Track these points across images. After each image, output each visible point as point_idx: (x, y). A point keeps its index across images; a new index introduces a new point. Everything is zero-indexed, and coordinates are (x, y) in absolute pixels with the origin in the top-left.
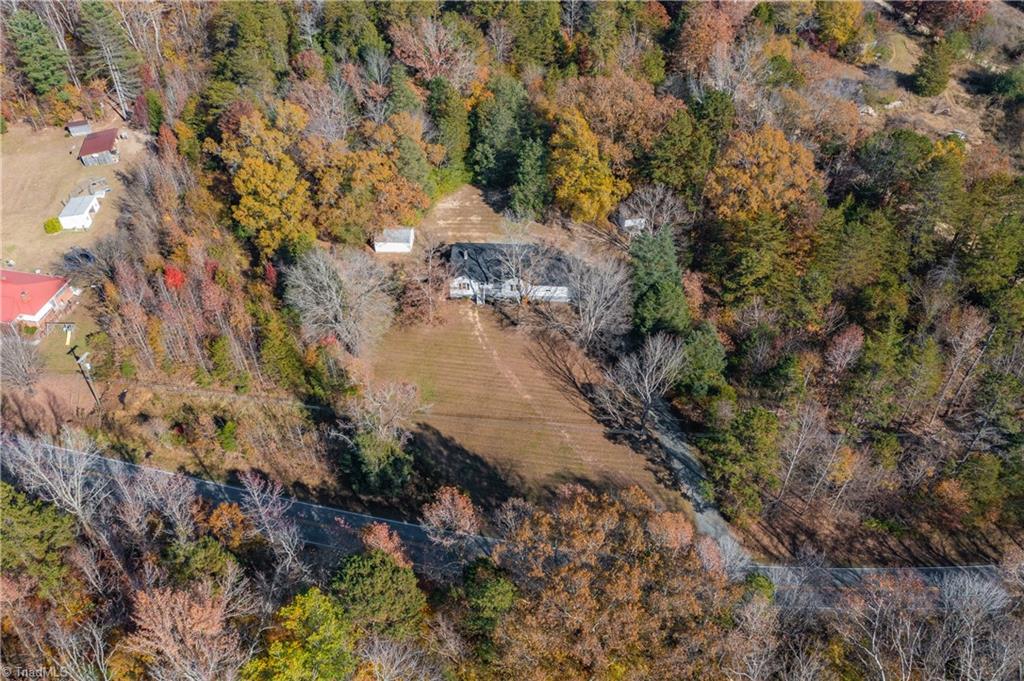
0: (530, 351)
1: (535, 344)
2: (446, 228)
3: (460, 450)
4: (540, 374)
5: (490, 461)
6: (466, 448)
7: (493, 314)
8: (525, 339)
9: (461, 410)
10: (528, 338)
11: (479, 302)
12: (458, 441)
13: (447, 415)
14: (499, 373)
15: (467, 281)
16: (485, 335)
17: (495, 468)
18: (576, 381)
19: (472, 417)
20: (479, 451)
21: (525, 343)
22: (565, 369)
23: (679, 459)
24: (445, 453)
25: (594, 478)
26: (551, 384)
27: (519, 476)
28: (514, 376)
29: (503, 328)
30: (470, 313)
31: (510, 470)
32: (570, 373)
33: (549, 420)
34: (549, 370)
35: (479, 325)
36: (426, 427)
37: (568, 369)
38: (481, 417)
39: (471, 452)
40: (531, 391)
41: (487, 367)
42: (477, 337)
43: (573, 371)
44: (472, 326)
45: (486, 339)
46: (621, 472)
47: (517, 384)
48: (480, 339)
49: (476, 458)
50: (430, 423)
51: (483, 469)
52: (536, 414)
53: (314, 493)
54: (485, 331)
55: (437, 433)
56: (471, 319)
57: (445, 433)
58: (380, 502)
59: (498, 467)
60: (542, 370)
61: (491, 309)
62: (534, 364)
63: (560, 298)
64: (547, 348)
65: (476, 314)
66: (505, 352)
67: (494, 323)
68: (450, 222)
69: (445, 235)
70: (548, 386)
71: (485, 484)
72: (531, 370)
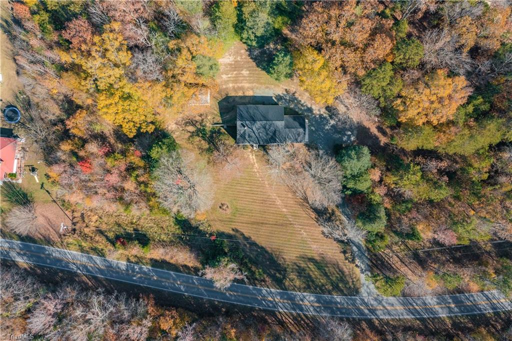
2: (228, 81)
3: (254, 244)
4: (290, 195)
5: (269, 250)
6: (258, 243)
7: (263, 156)
9: (252, 220)
11: (255, 149)
12: (253, 238)
13: (246, 223)
14: (269, 196)
16: (260, 171)
17: (272, 254)
18: (309, 200)
19: (258, 223)
20: (264, 245)
23: (356, 246)
24: (248, 246)
25: (317, 258)
26: (296, 201)
27: (283, 258)
28: (278, 198)
30: (251, 156)
31: (279, 255)
32: (305, 194)
33: (296, 224)
34: (295, 193)
35: (256, 165)
36: (237, 231)
37: (304, 192)
38: (262, 223)
39: (260, 245)
40: (286, 206)
41: (263, 192)
42: (256, 172)
43: (307, 193)
44: (253, 165)
45: (261, 174)
46: (329, 254)
47: (279, 202)
48: (257, 173)
49: (262, 248)
50: (239, 228)
51: (266, 255)
52: (289, 221)
54: (260, 169)
55: (242, 234)
56: (252, 161)
57: (246, 235)
59: (273, 253)
61: (262, 152)
65: (254, 157)
67: (264, 163)
68: (229, 76)
69: (228, 86)
70: (294, 203)
71: (268, 263)
72: (286, 193)
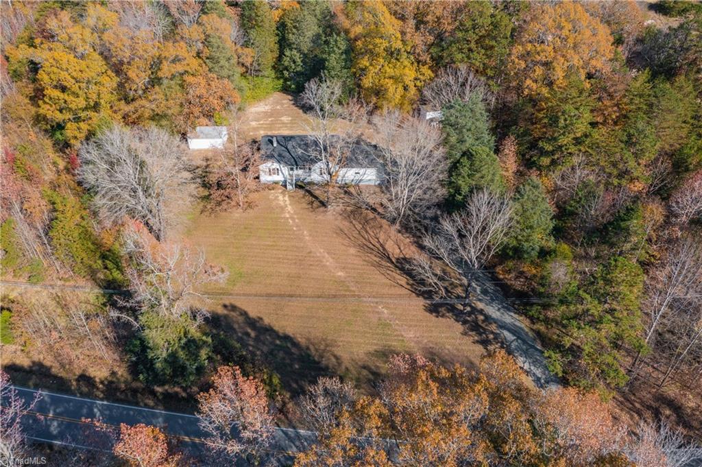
0: (341, 230)
1: (347, 223)
2: (258, 128)
3: (269, 330)
4: (352, 251)
5: (302, 341)
6: (276, 328)
7: (303, 197)
8: (336, 219)
9: (271, 290)
10: (340, 218)
11: (289, 187)
12: (267, 321)
13: (256, 295)
14: (310, 252)
15: (276, 165)
16: (295, 216)
17: (308, 348)
18: (391, 256)
19: (281, 296)
20: (290, 331)
21: (337, 223)
22: (378, 245)
23: (509, 330)
24: (253, 334)
26: (365, 261)
27: (335, 356)
28: (327, 255)
29: (313, 210)
30: (281, 198)
31: (324, 351)
32: (384, 249)
33: (364, 296)
34: (362, 246)
35: (289, 208)
36: (234, 308)
37: (381, 245)
38: (291, 296)
39: (281, 332)
40: (344, 268)
41: (297, 247)
42: (288, 218)
43: (386, 247)
44: (283, 209)
45: (297, 221)
46: (448, 347)
47: (329, 261)
48: (290, 220)
49: (286, 338)
50: (238, 304)
51: (294, 350)
52: (350, 291)
53: (101, 386)
54: (295, 213)
55: (244, 314)
56: (282, 203)
57: (253, 313)
58: (177, 393)
59: (311, 347)
60: (354, 246)
61: (301, 192)
62: (346, 242)
63: (370, 180)
64: (359, 226)
65: (287, 198)
66: (317, 232)
67: (305, 205)
68: (262, 122)
69: (258, 133)
70: (362, 263)
71: (297, 366)
72: (343, 247)
